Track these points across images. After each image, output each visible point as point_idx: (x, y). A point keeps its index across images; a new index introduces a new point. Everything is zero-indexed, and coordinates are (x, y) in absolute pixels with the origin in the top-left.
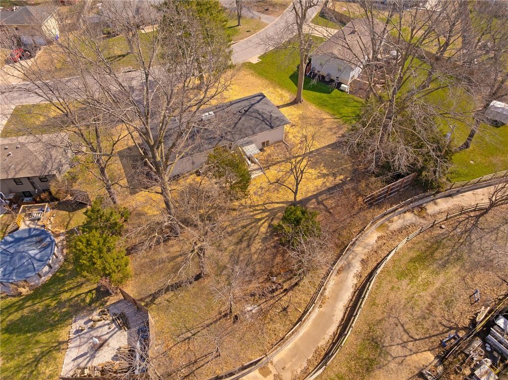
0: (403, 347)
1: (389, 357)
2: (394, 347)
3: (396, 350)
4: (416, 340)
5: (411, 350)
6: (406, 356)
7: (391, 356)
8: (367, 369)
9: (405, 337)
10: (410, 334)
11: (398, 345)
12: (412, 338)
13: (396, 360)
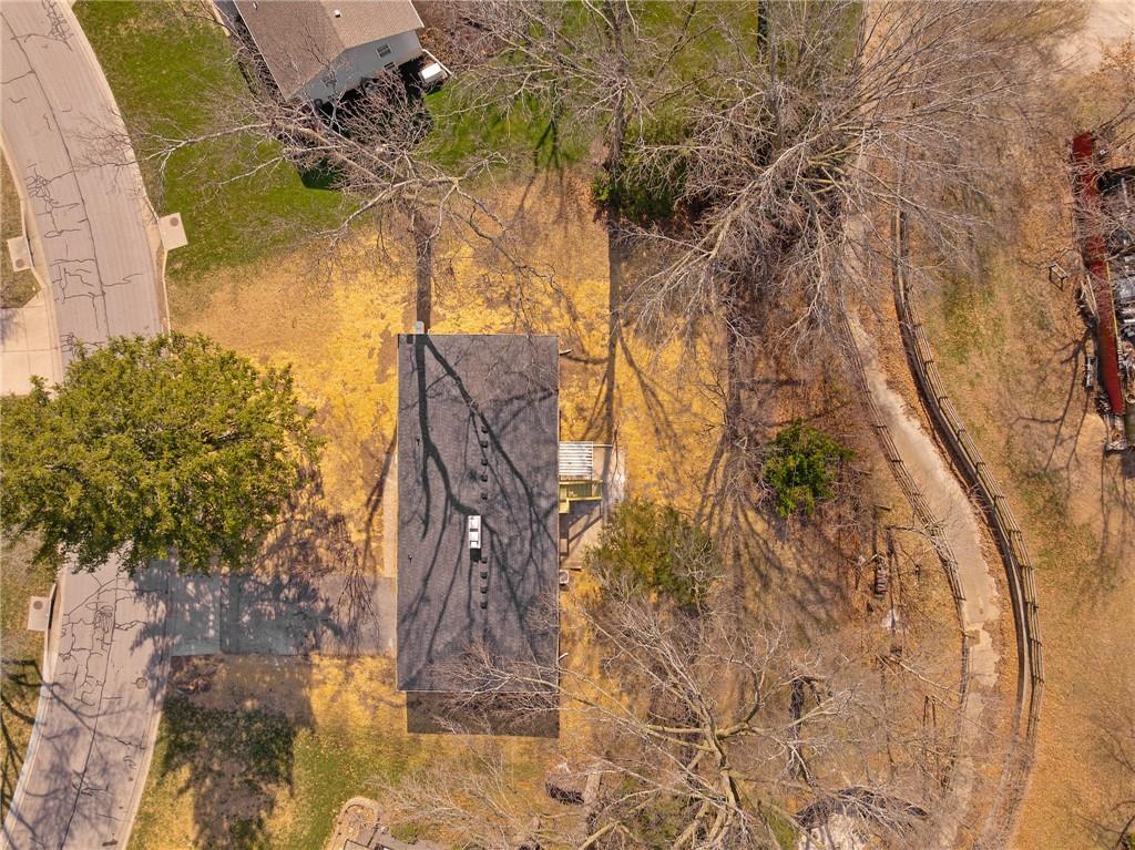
0: (1061, 444)
1: (1062, 473)
2: (1054, 456)
3: (1060, 457)
4: (1062, 418)
5: (1071, 437)
6: (1074, 450)
7: (1062, 468)
8: (1060, 513)
9: (1051, 429)
10: (1052, 420)
11: (1054, 447)
12: (1057, 421)
13: (1072, 466)
